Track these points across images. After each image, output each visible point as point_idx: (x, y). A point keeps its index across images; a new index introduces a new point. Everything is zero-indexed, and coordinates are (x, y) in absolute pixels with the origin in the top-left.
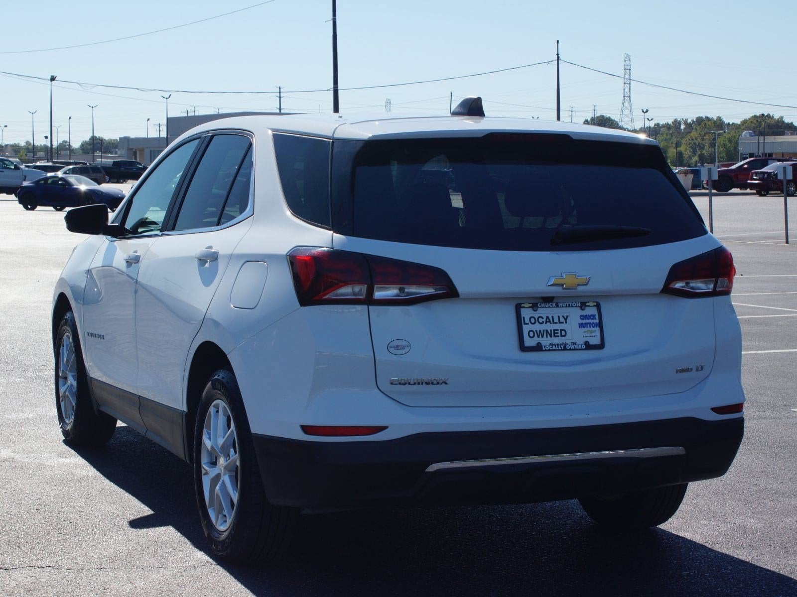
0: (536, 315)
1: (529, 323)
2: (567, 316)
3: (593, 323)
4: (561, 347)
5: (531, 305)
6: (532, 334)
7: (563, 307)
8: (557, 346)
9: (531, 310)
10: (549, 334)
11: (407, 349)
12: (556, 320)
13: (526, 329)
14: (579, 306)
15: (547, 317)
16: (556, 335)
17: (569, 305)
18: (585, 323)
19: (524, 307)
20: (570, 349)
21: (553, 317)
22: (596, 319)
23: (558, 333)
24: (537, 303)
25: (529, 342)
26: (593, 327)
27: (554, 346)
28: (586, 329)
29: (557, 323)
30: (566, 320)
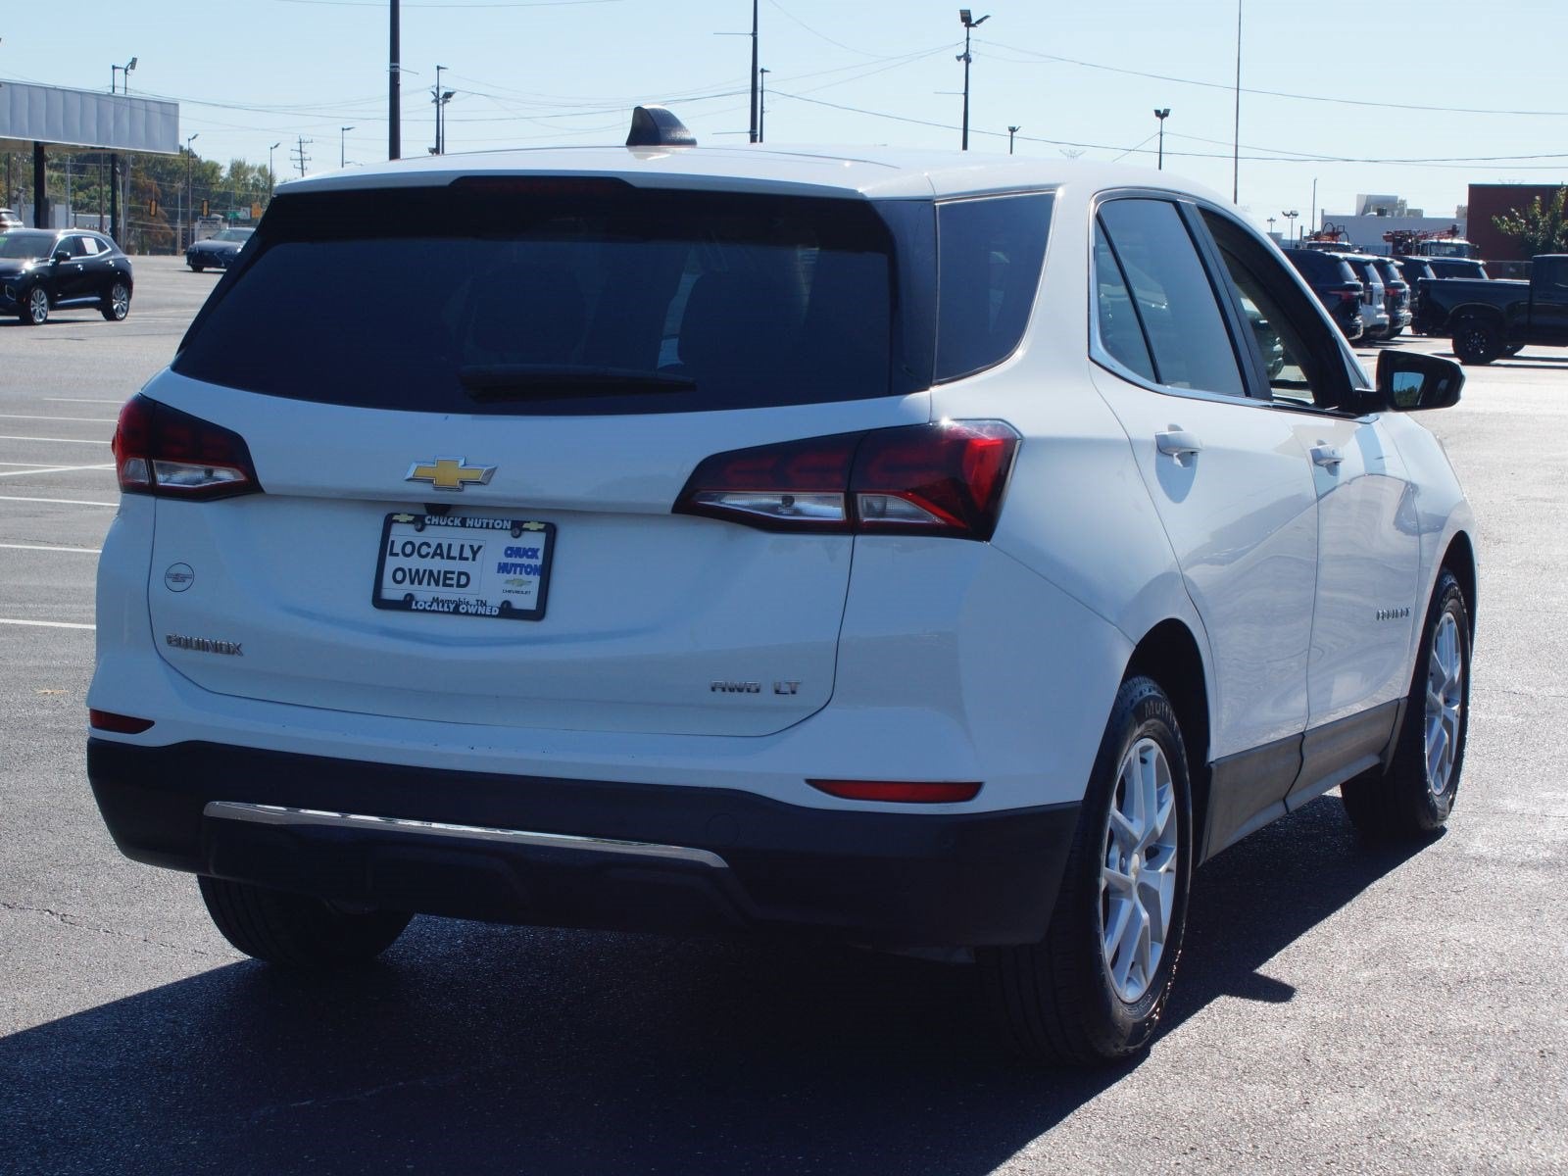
0: (418, 540)
1: (401, 554)
2: (480, 548)
3: (529, 566)
4: (448, 607)
5: (411, 518)
6: (399, 576)
7: (474, 527)
8: (441, 604)
9: (411, 527)
10: (434, 578)
11: (188, 582)
12: (455, 552)
13: (391, 564)
14: (506, 529)
15: (440, 546)
16: (448, 582)
17: (488, 524)
18: (513, 565)
19: (397, 521)
20: (467, 613)
21: (450, 546)
22: (537, 558)
23: (452, 579)
24: (425, 516)
25: (392, 591)
26: (528, 573)
27: (435, 604)
28: (511, 576)
29: (454, 558)
30: (475, 553)
